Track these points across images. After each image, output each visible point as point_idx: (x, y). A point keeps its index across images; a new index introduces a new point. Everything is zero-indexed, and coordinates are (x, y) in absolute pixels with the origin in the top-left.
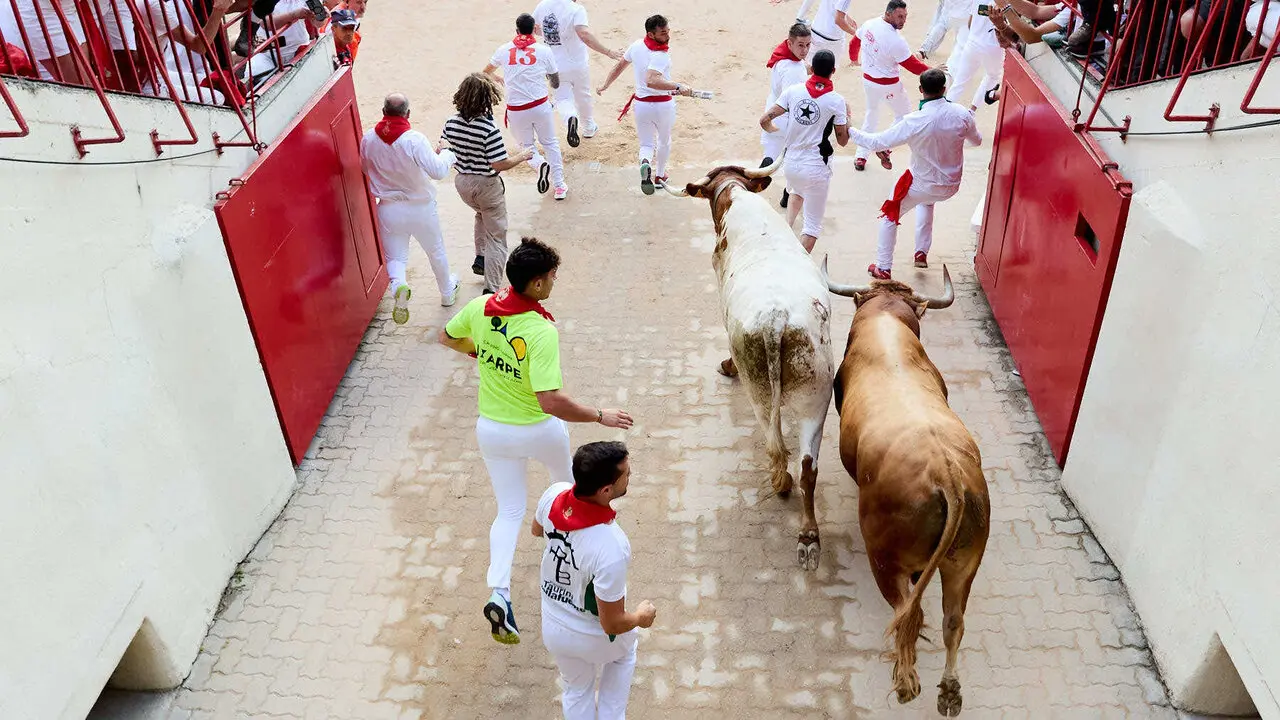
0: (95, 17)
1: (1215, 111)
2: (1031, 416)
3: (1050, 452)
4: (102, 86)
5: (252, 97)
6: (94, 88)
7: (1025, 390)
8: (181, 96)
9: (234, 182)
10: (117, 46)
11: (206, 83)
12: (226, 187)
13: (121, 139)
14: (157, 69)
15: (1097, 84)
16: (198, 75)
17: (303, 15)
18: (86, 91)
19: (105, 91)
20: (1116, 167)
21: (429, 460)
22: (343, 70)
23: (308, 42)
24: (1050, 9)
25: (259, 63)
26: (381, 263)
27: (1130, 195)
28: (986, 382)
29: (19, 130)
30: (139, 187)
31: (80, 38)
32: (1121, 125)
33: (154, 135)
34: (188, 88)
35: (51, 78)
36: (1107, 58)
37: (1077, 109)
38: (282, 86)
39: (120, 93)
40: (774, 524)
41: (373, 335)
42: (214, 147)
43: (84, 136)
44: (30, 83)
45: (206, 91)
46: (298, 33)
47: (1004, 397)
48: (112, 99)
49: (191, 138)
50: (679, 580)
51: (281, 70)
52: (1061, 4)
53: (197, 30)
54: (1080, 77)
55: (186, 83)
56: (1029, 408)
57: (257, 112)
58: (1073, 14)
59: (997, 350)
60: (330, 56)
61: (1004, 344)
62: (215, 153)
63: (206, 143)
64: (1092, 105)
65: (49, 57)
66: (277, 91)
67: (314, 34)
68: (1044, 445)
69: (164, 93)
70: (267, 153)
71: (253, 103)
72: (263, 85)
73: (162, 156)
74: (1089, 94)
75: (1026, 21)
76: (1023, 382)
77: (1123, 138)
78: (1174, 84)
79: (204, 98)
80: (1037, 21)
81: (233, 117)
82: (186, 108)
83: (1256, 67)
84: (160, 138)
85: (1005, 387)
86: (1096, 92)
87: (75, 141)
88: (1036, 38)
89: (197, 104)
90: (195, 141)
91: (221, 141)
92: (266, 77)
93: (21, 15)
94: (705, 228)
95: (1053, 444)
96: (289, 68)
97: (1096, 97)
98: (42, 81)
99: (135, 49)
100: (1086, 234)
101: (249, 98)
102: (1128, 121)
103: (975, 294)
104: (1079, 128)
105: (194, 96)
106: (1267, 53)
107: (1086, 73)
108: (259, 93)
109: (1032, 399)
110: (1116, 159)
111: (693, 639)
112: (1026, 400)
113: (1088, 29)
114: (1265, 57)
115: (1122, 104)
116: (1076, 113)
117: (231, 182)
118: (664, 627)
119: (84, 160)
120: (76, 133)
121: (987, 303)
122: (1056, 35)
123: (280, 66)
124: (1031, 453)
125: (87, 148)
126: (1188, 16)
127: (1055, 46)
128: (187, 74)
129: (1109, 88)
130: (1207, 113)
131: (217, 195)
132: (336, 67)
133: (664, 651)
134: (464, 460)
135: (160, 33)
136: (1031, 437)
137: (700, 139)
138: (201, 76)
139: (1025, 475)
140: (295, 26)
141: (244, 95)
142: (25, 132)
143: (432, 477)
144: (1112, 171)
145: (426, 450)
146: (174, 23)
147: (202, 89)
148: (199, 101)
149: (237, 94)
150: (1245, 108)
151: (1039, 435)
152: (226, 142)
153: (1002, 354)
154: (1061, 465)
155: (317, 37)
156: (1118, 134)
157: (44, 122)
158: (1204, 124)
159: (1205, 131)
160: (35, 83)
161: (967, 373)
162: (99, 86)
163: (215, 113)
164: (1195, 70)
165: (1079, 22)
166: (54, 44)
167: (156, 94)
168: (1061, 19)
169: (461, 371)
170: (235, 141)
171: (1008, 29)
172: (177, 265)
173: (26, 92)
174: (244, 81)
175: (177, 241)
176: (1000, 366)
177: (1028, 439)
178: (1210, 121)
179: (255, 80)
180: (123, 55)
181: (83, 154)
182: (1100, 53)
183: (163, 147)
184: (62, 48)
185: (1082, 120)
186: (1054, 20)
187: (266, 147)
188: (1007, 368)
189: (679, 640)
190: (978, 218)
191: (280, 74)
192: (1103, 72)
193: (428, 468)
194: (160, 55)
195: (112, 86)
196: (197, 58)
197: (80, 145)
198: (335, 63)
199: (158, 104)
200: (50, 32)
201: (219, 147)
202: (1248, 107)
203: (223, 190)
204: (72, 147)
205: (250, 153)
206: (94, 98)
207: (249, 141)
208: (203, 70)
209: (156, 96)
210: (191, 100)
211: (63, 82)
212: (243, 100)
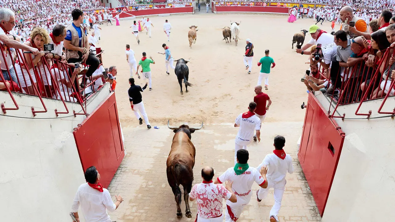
0: (40, 75)
1: (370, 112)
2: (313, 201)
3: (318, 212)
4: (41, 96)
5: (85, 100)
6: (39, 96)
7: (311, 194)
8: (64, 99)
10: (46, 84)
11: (72, 96)
12: (77, 127)
13: (46, 111)
14: (57, 91)
15: (335, 103)
16: (69, 93)
17: (101, 76)
19: (42, 97)
20: (340, 128)
21: (134, 209)
22: (112, 93)
23: (102, 84)
24: (322, 81)
25: (88, 90)
26: (122, 150)
27: (344, 137)
28: (300, 191)
29: (16, 108)
30: (51, 126)
31: (35, 81)
32: (342, 116)
33: (56, 110)
34: (66, 97)
35: (26, 93)
36: (339, 96)
37: (329, 111)
38: (94, 97)
41: (119, 172)
42: (73, 115)
43: (35, 110)
44: (19, 94)
45: (71, 98)
46: (99, 82)
47: (305, 195)
48: (44, 100)
49: (67, 112)
51: (94, 92)
52: (326, 80)
53: (69, 80)
54: (330, 101)
55: (66, 95)
56: (313, 199)
57: (86, 105)
58: (329, 83)
59: (304, 181)
61: (306, 180)
63: (71, 113)
64: (334, 110)
65: (25, 86)
66: (93, 98)
67: (104, 82)
68: (317, 210)
69: (59, 98)
70: (89, 117)
71: (85, 102)
72: (88, 97)
73: (58, 117)
74: (333, 107)
75: (315, 84)
76: (311, 191)
77: (343, 120)
78: (358, 104)
79: (71, 100)
80: (318, 85)
81: (79, 106)
82: (66, 103)
83: (383, 100)
84: (58, 111)
85: (305, 192)
86: (335, 106)
88: (318, 89)
89: (69, 102)
90: (68, 113)
91: (76, 113)
92: (89, 94)
93: (18, 74)
95: (319, 210)
96: (96, 92)
97: (335, 107)
98: (23, 94)
99: (51, 85)
100: (331, 148)
101: (84, 100)
102: (344, 115)
103: (298, 165)
104: (330, 117)
105: (68, 100)
106: (386, 96)
107: (332, 100)
108: (87, 99)
109: (314, 197)
110: (340, 126)
112: (312, 196)
113: (333, 87)
114: (385, 97)
115: (343, 110)
116: (329, 112)
117: (78, 125)
119: (35, 117)
120: (33, 109)
121: (301, 167)
122: (324, 89)
123: (94, 91)
124: (313, 212)
125: (36, 114)
126: (363, 84)
127: (324, 92)
128: (66, 93)
129: (339, 105)
130: (368, 113)
131: (74, 129)
132: (110, 92)
134: (145, 209)
135: (58, 80)
136: (313, 207)
137: (217, 116)
138: (70, 94)
139: (311, 219)
140: (98, 79)
141: (83, 100)
142: (18, 109)
143: (136, 214)
144: (339, 129)
145: (133, 206)
146: (63, 77)
147: (70, 97)
148: (69, 101)
149: (81, 99)
150: (379, 112)
151: (315, 207)
153: (305, 183)
154: (322, 216)
155: (105, 83)
156: (341, 119)
157: (23, 106)
158: (367, 117)
159: (367, 118)
160: (21, 94)
161: (294, 188)
162: (40, 95)
163: (74, 105)
164: (365, 100)
165: (331, 85)
166: (27, 83)
168: (325, 84)
169: (145, 183)
170: (80, 113)
171: (310, 86)
172: (61, 150)
173: (18, 96)
174: (83, 95)
175: (62, 142)
176: (304, 186)
177: (312, 208)
178: (369, 115)
179: (86, 95)
180: (47, 87)
181: (35, 115)
182: (336, 94)
184: (29, 84)
185: (331, 114)
186: (323, 84)
187: (89, 115)
188: (307, 187)
190: (299, 142)
191: (94, 94)
192: (337, 100)
193: (134, 211)
194: (58, 87)
195: (44, 96)
196: (69, 89)
197: (34, 113)
198: (110, 91)
199: (57, 101)
200: (26, 79)
201: (75, 115)
202: (380, 112)
203: (76, 127)
204: (32, 113)
205: (84, 117)
206: (38, 99)
207: (84, 113)
208: (71, 92)
209: (57, 99)
210: (67, 100)
211: (30, 94)
212: (83, 101)
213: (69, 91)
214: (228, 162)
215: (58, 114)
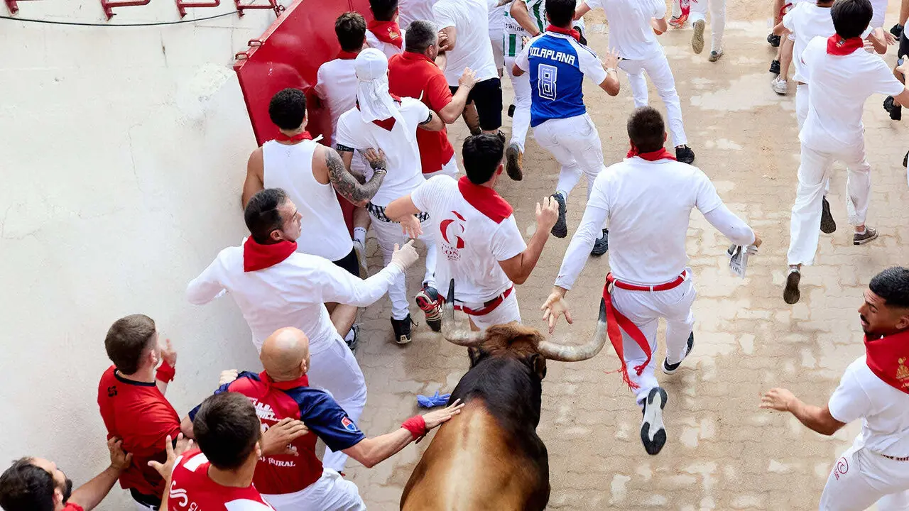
9: (252, 43)
12: (246, 48)
13: (147, 2)
30: (164, 48)
40: (769, 369)
42: (235, 9)
49: (213, 1)
50: (679, 422)
62: (236, 15)
63: (227, 5)
70: (285, 15)
73: (184, 19)
84: (184, 1)
87: (102, 3)
90: (217, 4)
91: (242, 4)
94: (701, 87)
111: (693, 480)
117: (250, 43)
118: (665, 468)
119: (111, 22)
125: (114, 10)
131: (237, 56)
133: (664, 491)
152: (246, 5)
170: (252, 5)
172: (200, 124)
175: (200, 99)
181: (110, 16)
183: (187, 10)
187: (284, 9)
189: (679, 480)
197: (107, 7)
201: (240, 9)
203: (243, 51)
204: (100, 9)
205: (269, 15)
207: (269, 4)
214: (738, 147)
215: (186, 8)
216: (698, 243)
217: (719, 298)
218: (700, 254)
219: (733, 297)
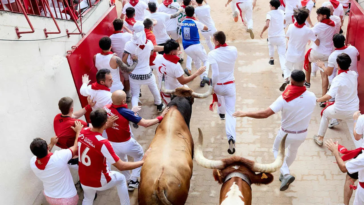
4: (26, 13)
5: (80, 17)
6: (24, 14)
8: (55, 16)
11: (63, 12)
12: (71, 49)
13: (33, 32)
14: (46, 7)
16: (61, 9)
18: (21, 14)
19: (27, 14)
22: (113, 7)
30: (40, 49)
33: (45, 30)
34: (57, 13)
35: (8, 10)
38: (92, 12)
39: (33, 15)
42: (66, 35)
43: (20, 31)
44: (0, 11)
45: (63, 14)
48: (30, 18)
49: (58, 32)
51: (91, 7)
57: (82, 23)
60: (108, 2)
62: (67, 37)
63: (64, 33)
65: (8, 3)
66: (89, 14)
69: (48, 15)
70: (85, 37)
71: (81, 19)
72: (84, 12)
73: (48, 38)
79: (63, 17)
81: (73, 24)
82: (56, 20)
84: (47, 31)
87: (17, 32)
90: (60, 32)
91: (69, 32)
92: (85, 10)
94: (242, 64)
96: (93, 6)
98: (5, 11)
101: (79, 17)
105: (59, 16)
108: (83, 15)
117: (72, 47)
119: (20, 39)
120: (17, 30)
123: (90, 5)
125: (21, 35)
128: (57, 9)
131: (67, 52)
132: (110, 6)
138: (62, 9)
141: (77, 16)
148: (61, 18)
152: (71, 33)
157: (5, 26)
160: (2, 12)
163: (67, 22)
167: (46, 15)
170: (73, 33)
172: (53, 77)
174: (77, 11)
175: (53, 68)
179: (81, 10)
180: (34, 2)
181: (19, 37)
183: (48, 35)
187: (85, 35)
191: (90, 8)
195: (30, 13)
196: (61, 4)
197: (18, 34)
198: (110, 4)
199: (47, 19)
201: (68, 34)
203: (69, 50)
204: (16, 35)
205: (79, 37)
206: (23, 17)
207: (79, 33)
208: (63, 7)
209: (46, 16)
210: (58, 18)
211: (13, 11)
212: (77, 18)
213: (60, 5)
214: (256, 87)
215: (48, 34)
216: (241, 123)
217: (249, 144)
218: (241, 127)
219: (254, 143)
